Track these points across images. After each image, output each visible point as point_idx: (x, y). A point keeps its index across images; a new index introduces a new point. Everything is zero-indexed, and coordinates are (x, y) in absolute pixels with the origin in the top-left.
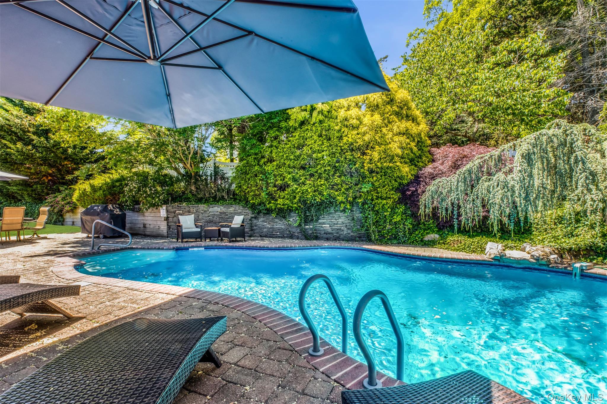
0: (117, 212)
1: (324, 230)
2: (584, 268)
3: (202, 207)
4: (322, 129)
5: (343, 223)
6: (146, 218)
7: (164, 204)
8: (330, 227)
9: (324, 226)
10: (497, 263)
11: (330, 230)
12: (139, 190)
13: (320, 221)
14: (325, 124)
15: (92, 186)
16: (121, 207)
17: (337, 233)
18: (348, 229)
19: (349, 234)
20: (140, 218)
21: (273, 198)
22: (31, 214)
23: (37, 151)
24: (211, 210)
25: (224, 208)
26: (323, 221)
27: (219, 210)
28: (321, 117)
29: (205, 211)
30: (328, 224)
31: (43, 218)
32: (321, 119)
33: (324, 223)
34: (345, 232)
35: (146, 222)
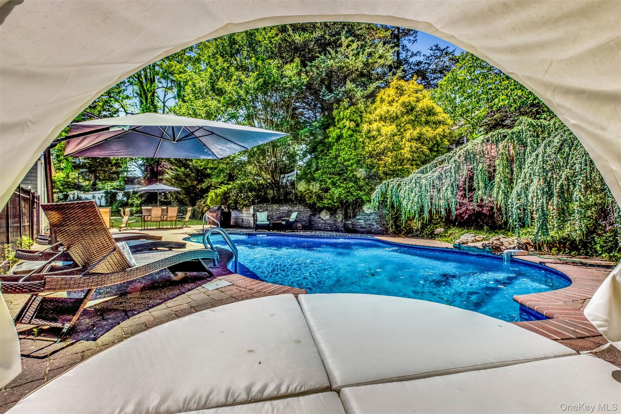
0: (226, 210)
1: (360, 225)
2: (513, 254)
3: (275, 206)
4: (352, 142)
5: (374, 219)
6: (243, 215)
7: (252, 205)
8: (364, 222)
9: (360, 221)
10: (457, 250)
11: (364, 225)
12: (238, 195)
13: (357, 217)
14: (353, 138)
15: (216, 193)
16: (229, 208)
17: (370, 227)
18: (378, 224)
19: (378, 228)
20: (240, 215)
21: (322, 199)
22: (182, 212)
23: (192, 172)
24: (281, 208)
25: (291, 207)
26: (360, 217)
27: (287, 208)
28: (350, 132)
29: (277, 210)
30: (363, 220)
31: (189, 214)
32: (350, 134)
33: (360, 219)
34: (375, 227)
35: (243, 218)
